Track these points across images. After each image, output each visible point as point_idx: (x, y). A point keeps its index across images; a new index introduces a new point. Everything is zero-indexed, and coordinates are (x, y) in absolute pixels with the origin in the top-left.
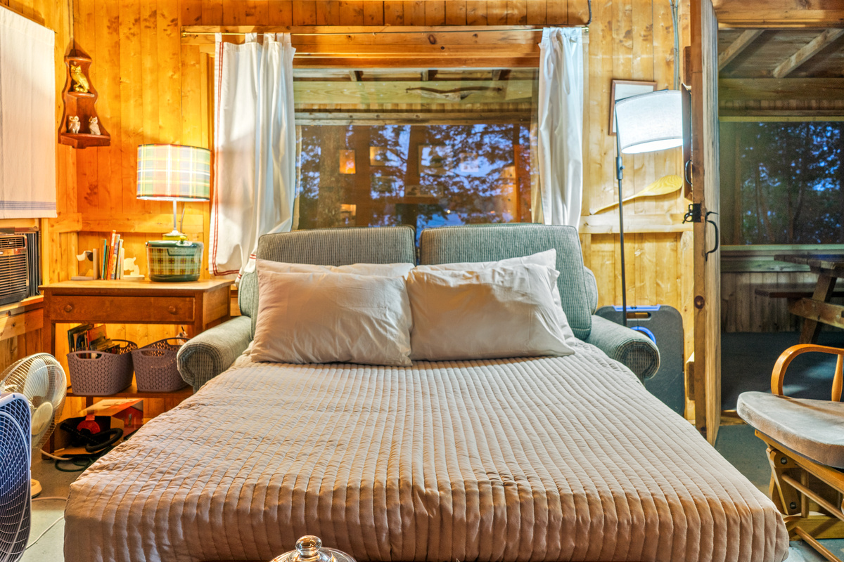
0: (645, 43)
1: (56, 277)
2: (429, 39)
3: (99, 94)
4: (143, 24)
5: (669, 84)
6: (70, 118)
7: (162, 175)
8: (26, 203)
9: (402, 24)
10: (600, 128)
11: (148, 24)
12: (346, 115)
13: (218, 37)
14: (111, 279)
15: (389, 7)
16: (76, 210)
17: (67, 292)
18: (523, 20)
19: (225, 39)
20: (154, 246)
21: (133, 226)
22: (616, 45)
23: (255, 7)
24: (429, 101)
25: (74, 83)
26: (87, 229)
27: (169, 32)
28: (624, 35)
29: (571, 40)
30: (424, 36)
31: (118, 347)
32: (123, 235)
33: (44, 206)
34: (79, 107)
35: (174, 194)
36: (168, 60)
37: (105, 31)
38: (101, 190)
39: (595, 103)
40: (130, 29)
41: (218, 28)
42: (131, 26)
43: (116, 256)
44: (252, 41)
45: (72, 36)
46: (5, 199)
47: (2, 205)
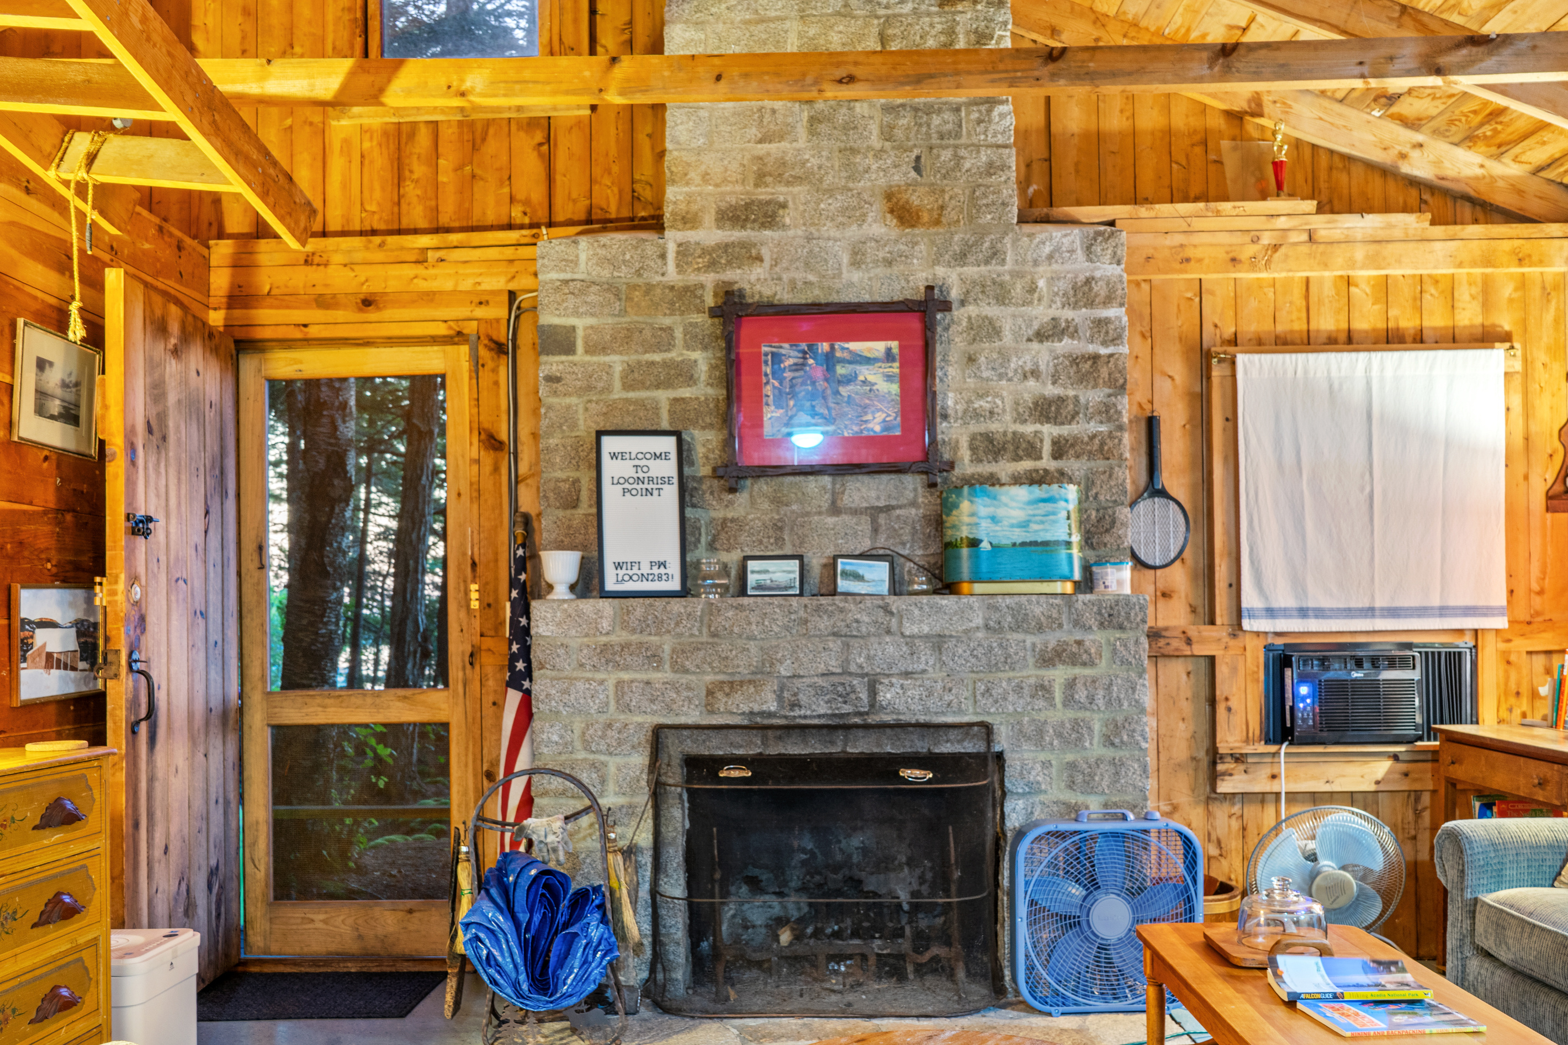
8: (1424, 608)
33: (1472, 611)
46: (1378, 604)
47: (1369, 612)
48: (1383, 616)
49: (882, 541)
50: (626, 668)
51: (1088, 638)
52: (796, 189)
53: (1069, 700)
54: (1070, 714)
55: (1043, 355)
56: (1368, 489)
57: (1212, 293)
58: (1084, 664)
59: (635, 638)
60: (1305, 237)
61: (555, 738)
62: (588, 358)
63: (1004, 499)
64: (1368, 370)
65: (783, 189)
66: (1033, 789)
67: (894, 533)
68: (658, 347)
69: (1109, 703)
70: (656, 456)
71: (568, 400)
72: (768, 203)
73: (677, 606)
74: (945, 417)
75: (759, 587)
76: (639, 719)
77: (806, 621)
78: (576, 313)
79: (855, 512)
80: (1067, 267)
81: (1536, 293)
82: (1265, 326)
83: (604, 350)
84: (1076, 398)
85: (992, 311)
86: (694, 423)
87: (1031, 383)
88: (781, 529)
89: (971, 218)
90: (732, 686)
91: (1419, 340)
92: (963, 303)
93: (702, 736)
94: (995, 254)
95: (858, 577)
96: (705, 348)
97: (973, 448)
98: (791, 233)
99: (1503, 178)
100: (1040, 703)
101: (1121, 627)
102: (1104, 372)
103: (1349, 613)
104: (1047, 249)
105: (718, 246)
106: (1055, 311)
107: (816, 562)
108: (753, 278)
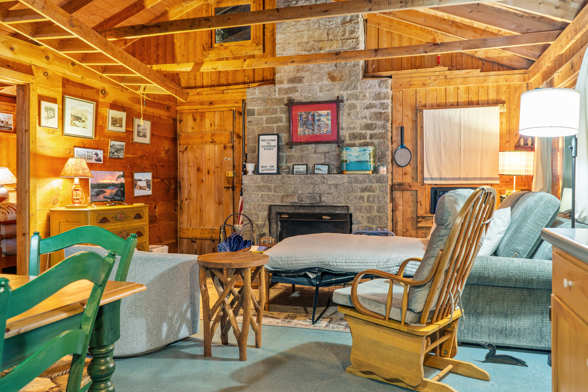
46: (462, 177)
47: (459, 179)
48: (463, 180)
49: (327, 160)
50: (263, 191)
51: (373, 185)
52: (307, 73)
53: (368, 201)
54: (369, 204)
55: (368, 112)
56: (459, 146)
57: (419, 93)
58: (372, 192)
59: (265, 184)
60: (444, 77)
61: (247, 207)
62: (258, 117)
63: (353, 150)
64: (460, 113)
65: (303, 73)
66: (359, 223)
67: (330, 158)
68: (273, 113)
69: (378, 202)
70: (273, 140)
71: (253, 127)
72: (300, 77)
73: (275, 176)
74: (342, 129)
75: (297, 172)
76: (266, 203)
77: (305, 180)
78: (255, 106)
79: (320, 153)
80: (374, 90)
81: (513, 89)
82: (434, 102)
83: (261, 115)
84: (376, 123)
85: (354, 102)
86: (282, 132)
87: (364, 120)
88: (302, 158)
89: (349, 78)
90: (288, 196)
91: (478, 104)
92: (347, 100)
93: (280, 208)
94: (355, 87)
95: (320, 170)
96: (285, 113)
97: (350, 137)
98: (305, 84)
99: (506, 57)
100: (361, 201)
101: (382, 183)
102: (383, 116)
103: (454, 179)
104: (369, 86)
105: (288, 88)
106: (370, 102)
107: (311, 166)
108: (296, 96)
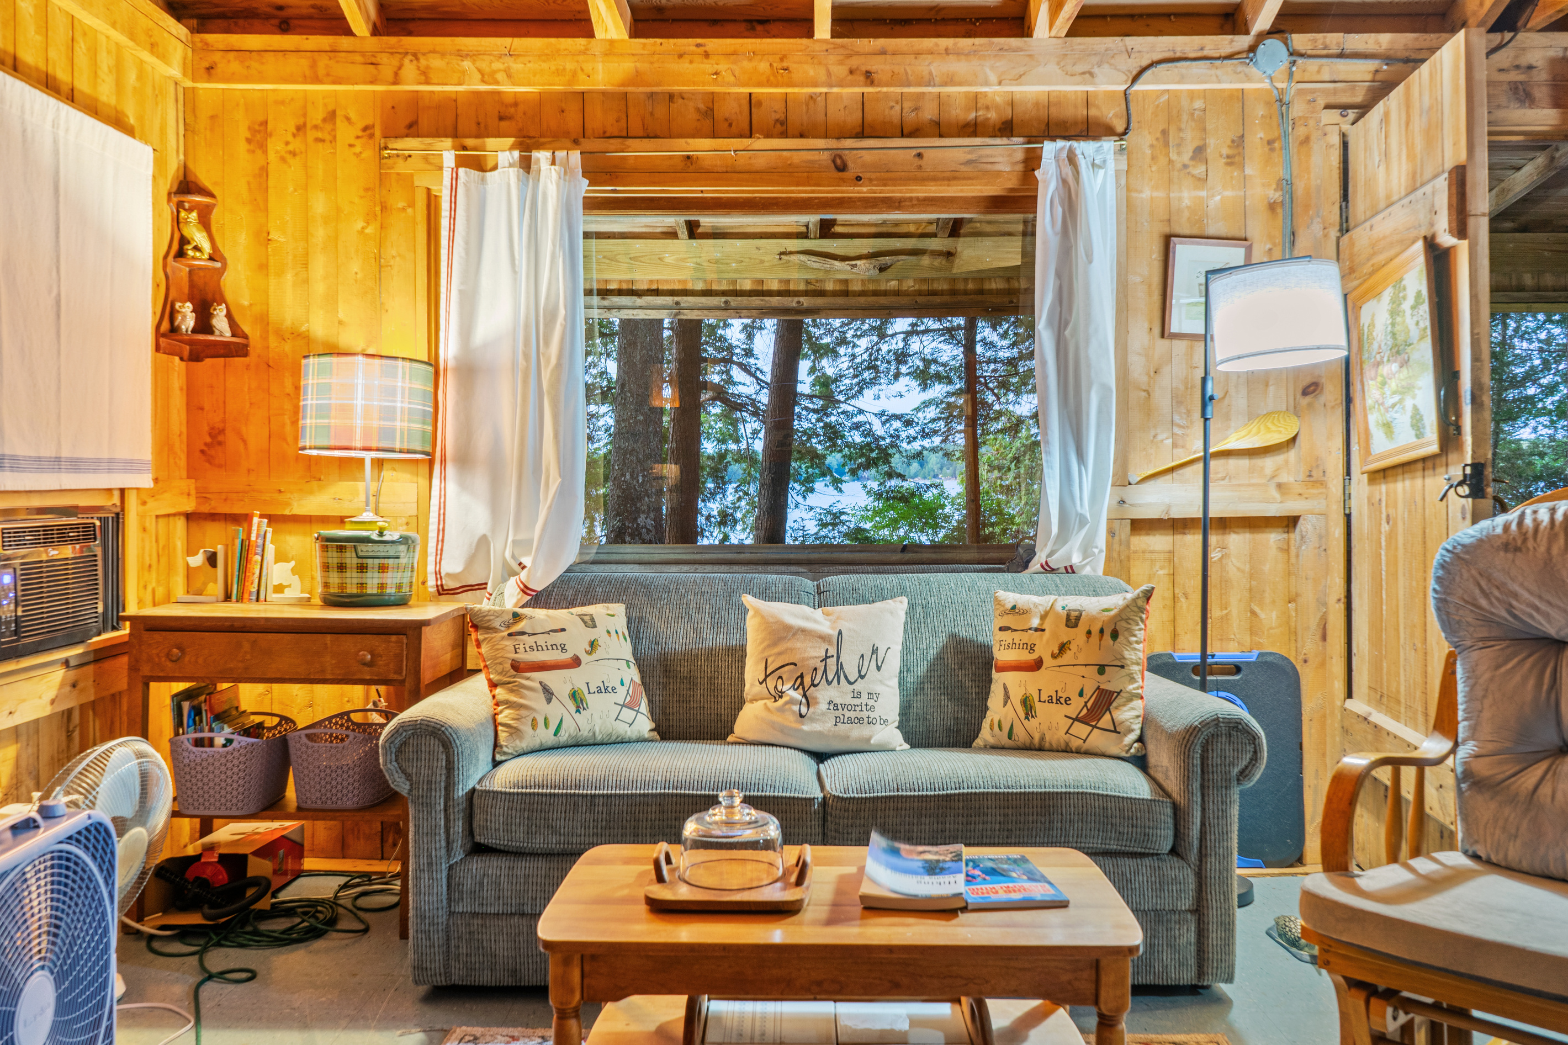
0: (1229, 168)
1: (148, 598)
2: (834, 161)
3: (229, 262)
4: (311, 135)
5: (1274, 244)
6: (178, 305)
7: (346, 410)
8: (98, 461)
9: (784, 135)
10: (1146, 325)
11: (320, 135)
12: (669, 300)
13: (449, 158)
14: (250, 600)
15: (760, 104)
16: (184, 474)
17: (173, 624)
18: (1006, 128)
19: (462, 162)
20: (329, 539)
21: (288, 504)
22: (1176, 173)
23: (516, 104)
24: (820, 275)
25: (184, 241)
26: (205, 509)
27: (358, 149)
28: (1191, 154)
29: (1093, 165)
30: (825, 157)
31: (260, 726)
32: (272, 519)
33: (130, 466)
34: (192, 285)
35: (368, 445)
36: (357, 200)
37: (242, 147)
38: (230, 438)
39: (1138, 279)
40: (287, 143)
41: (448, 142)
42: (290, 138)
43: (258, 558)
44: (511, 165)
45: (182, 157)
46: (63, 453)
47: (56, 463)
48: (68, 470)
56: (55, 291)
64: (55, 125)
